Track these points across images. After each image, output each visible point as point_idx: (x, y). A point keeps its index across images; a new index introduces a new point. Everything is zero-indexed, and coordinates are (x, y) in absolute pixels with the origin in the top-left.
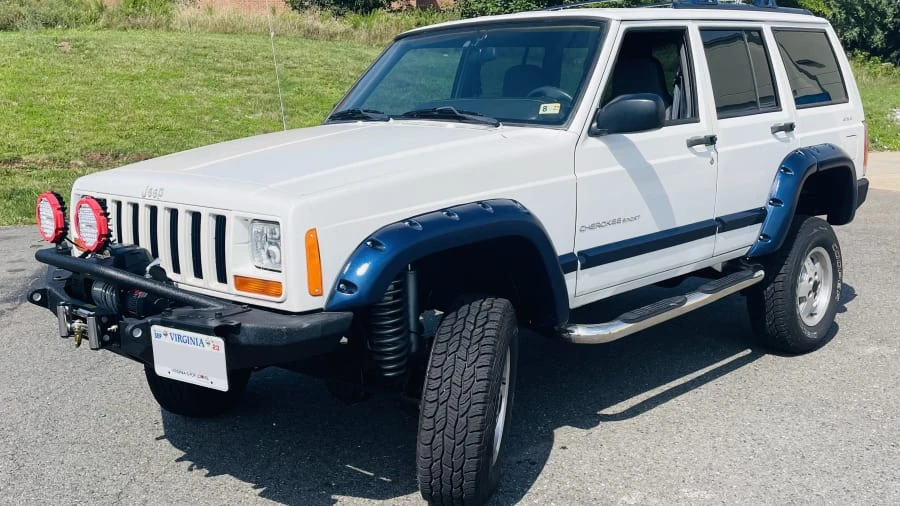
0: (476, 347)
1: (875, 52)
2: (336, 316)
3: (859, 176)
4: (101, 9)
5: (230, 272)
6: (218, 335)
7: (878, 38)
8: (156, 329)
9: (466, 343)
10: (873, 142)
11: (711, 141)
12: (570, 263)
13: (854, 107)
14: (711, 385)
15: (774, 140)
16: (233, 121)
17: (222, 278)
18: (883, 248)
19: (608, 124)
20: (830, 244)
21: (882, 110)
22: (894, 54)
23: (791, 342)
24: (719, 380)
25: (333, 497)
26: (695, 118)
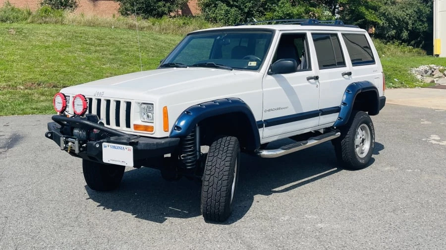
0: (225, 154)
1: (404, 41)
2: (174, 139)
3: (381, 95)
4: (30, 14)
5: (132, 123)
6: (130, 145)
7: (405, 34)
8: (104, 144)
9: (221, 152)
10: (402, 83)
11: (317, 78)
12: (261, 124)
13: (378, 66)
14: (319, 181)
15: (343, 79)
16: (95, 69)
17: (128, 125)
18: (399, 130)
19: (275, 70)
20: (369, 123)
21: (406, 69)
22: (413, 42)
23: (353, 164)
24: (323, 179)
25: (165, 218)
26: (310, 69)
